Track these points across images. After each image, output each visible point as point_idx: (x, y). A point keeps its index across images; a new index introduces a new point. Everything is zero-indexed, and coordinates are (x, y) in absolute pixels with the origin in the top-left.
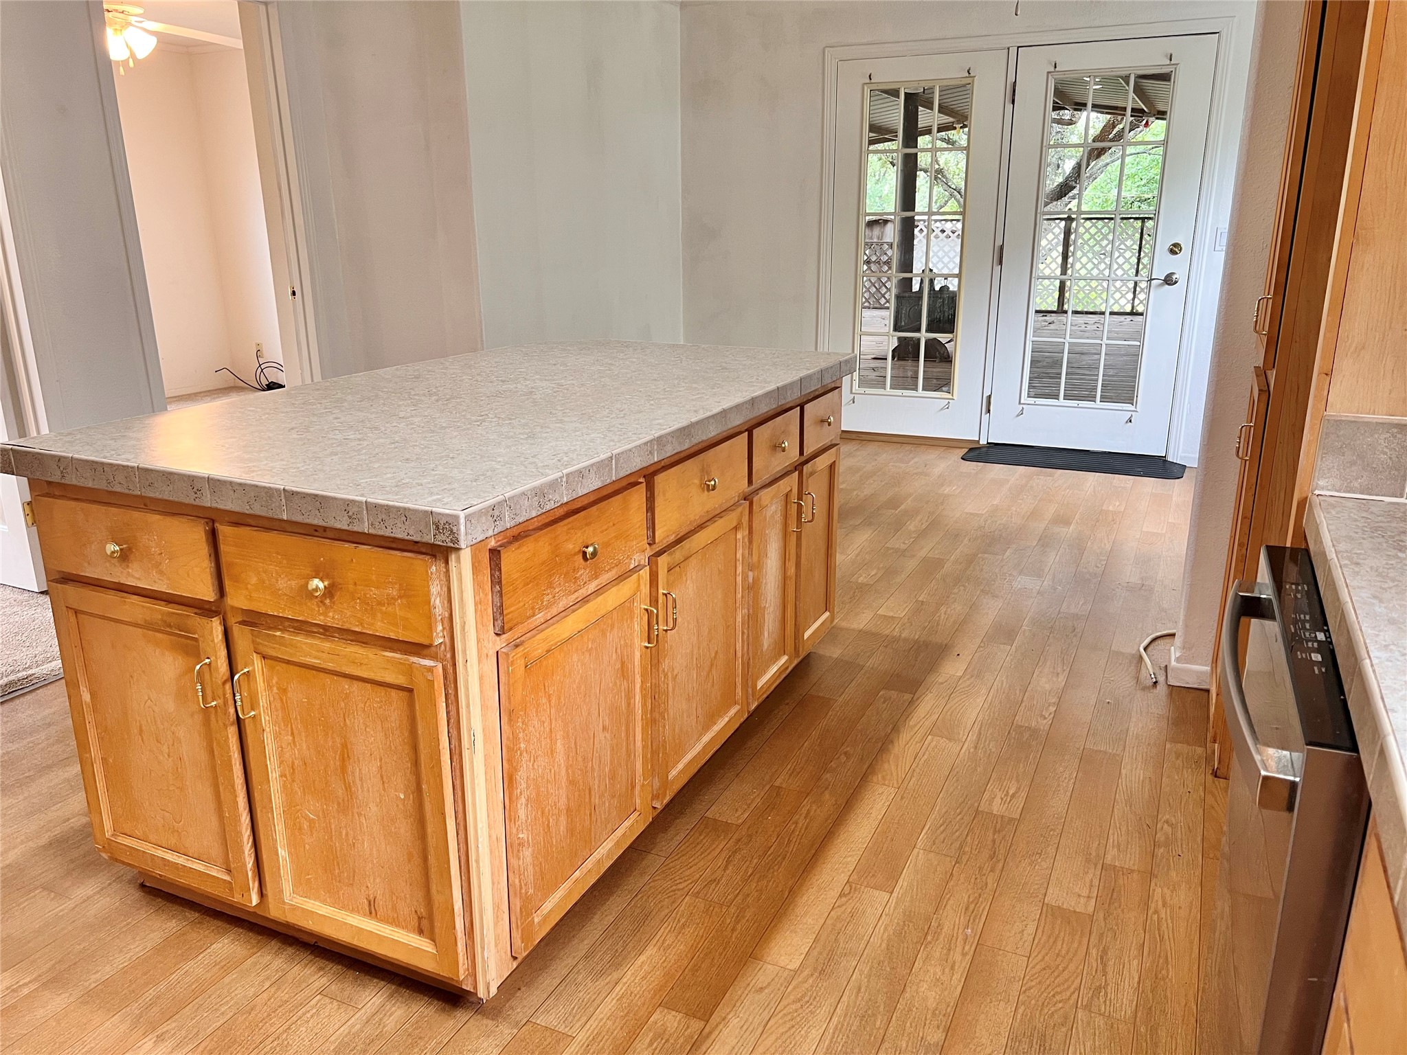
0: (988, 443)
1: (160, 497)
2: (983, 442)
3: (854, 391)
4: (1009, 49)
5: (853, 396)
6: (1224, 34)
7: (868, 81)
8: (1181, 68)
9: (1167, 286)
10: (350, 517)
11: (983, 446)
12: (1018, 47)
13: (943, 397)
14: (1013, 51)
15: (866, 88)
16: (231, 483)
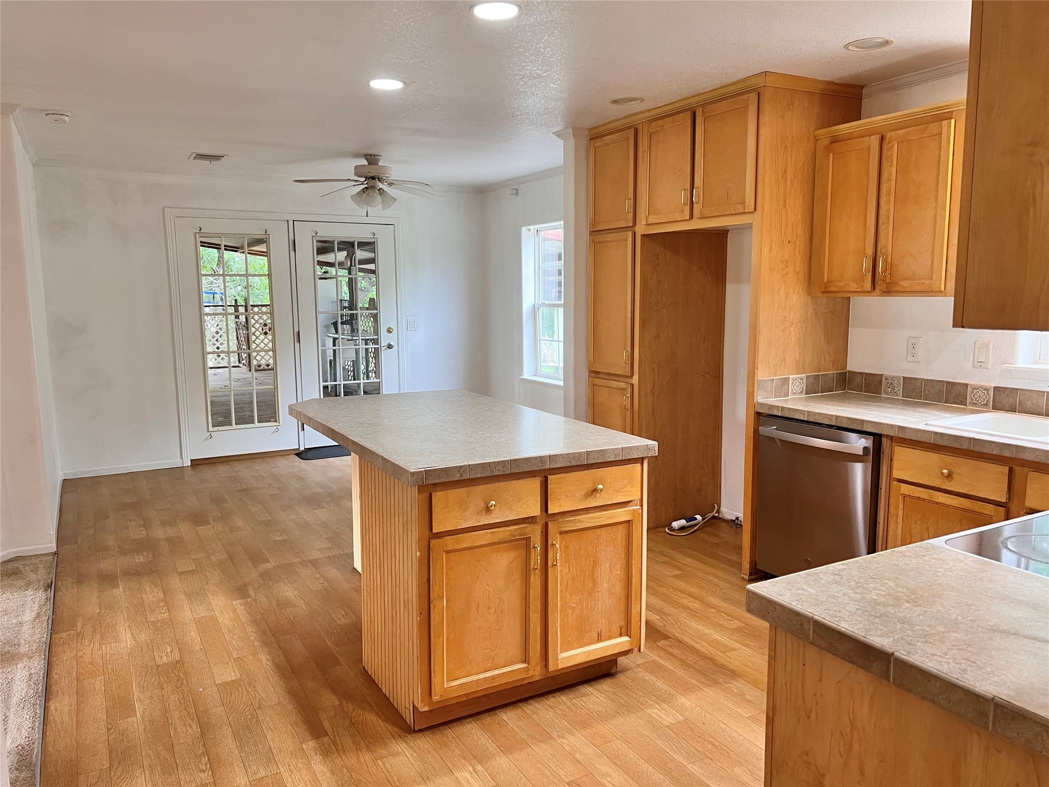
0: (305, 449)
1: (522, 471)
2: (302, 449)
3: (210, 430)
4: (288, 221)
5: (209, 433)
6: (396, 225)
7: (199, 231)
8: (379, 240)
9: (389, 349)
10: (615, 455)
11: (303, 452)
12: (294, 221)
13: (273, 425)
14: (291, 223)
15: (197, 235)
16: (561, 455)
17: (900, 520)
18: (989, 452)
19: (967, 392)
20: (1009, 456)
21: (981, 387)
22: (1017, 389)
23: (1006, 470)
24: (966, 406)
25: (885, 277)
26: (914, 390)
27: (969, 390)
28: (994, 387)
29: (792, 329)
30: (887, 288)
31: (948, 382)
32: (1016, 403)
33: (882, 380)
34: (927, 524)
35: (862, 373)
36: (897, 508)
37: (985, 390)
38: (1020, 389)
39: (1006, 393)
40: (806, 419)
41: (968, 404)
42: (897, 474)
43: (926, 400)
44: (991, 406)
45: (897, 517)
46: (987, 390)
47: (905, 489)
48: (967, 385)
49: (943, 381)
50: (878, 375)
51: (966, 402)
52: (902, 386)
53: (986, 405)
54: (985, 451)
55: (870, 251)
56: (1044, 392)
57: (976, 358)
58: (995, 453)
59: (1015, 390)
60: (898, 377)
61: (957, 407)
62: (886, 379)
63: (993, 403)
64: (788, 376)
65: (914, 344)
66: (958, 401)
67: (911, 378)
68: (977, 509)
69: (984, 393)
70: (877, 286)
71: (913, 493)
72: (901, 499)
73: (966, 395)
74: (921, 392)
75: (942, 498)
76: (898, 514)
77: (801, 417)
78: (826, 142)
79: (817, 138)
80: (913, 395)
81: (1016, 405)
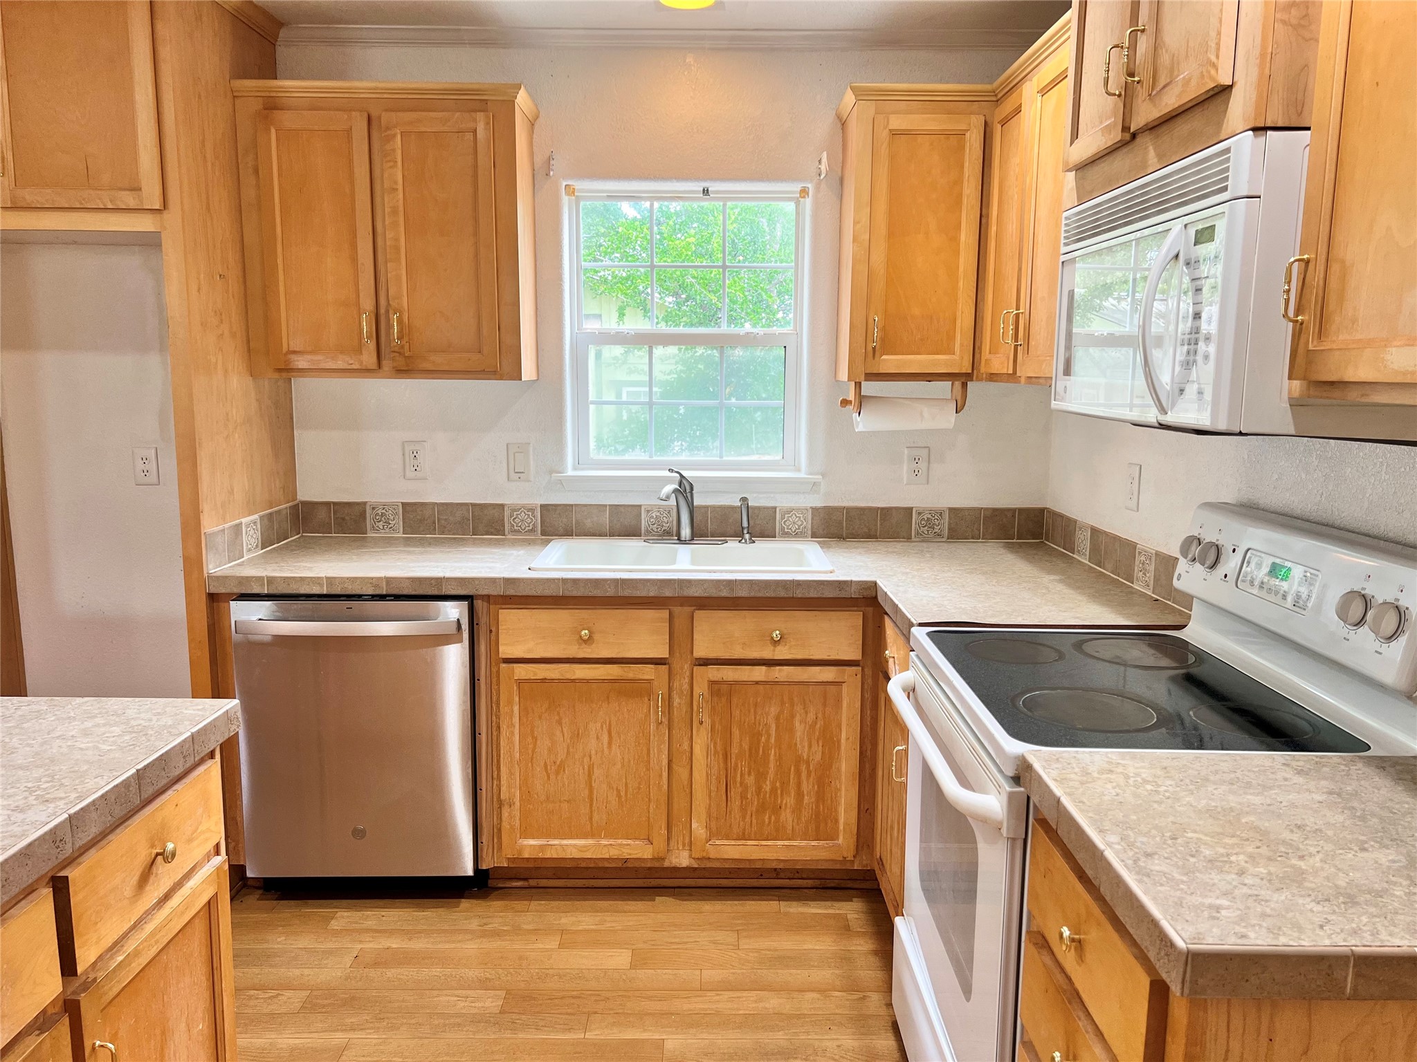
10: (184, 757)
16: (92, 803)
17: (516, 720)
18: (644, 594)
19: (503, 516)
20: (671, 595)
21: (523, 506)
22: (572, 505)
23: (665, 614)
24: (504, 535)
25: (402, 347)
26: (421, 521)
27: (507, 513)
28: (541, 506)
29: (237, 435)
30: (407, 365)
31: (474, 505)
32: (572, 523)
33: (365, 511)
34: (558, 714)
35: (327, 504)
36: (510, 703)
37: (529, 510)
38: (576, 505)
39: (558, 512)
40: (325, 593)
41: (506, 533)
42: (506, 650)
43: (443, 533)
44: (539, 532)
45: (511, 717)
46: (532, 510)
47: (521, 671)
48: (502, 506)
49: (466, 504)
50: (358, 504)
51: (504, 530)
52: (401, 517)
53: (533, 531)
54: (638, 594)
55: (368, 303)
56: (605, 506)
57: (511, 466)
58: (652, 594)
59: (568, 508)
60: (393, 505)
61: (491, 539)
62: (373, 508)
63: (541, 527)
64: (237, 521)
65: (415, 453)
66: (493, 530)
67: (415, 504)
68: (631, 675)
69: (529, 515)
70: (385, 363)
71: (535, 674)
72: (515, 688)
73: (503, 520)
74: (434, 523)
75: (581, 672)
76: (512, 711)
77: (316, 590)
78: (256, 105)
79: (235, 94)
80: (421, 529)
81: (572, 527)
